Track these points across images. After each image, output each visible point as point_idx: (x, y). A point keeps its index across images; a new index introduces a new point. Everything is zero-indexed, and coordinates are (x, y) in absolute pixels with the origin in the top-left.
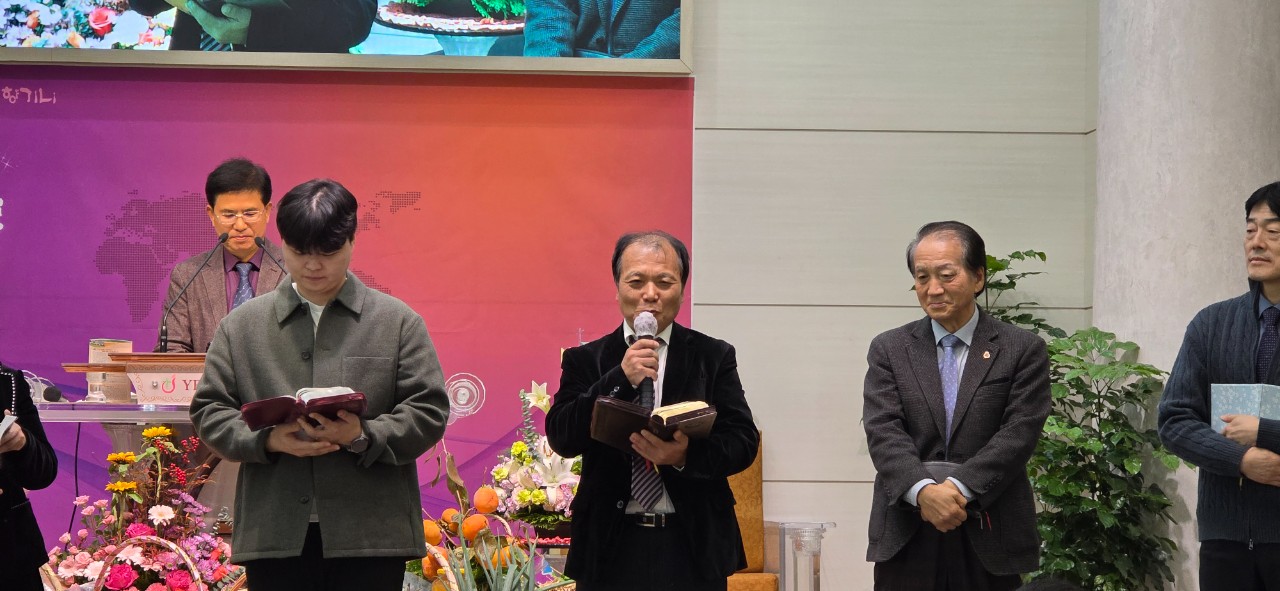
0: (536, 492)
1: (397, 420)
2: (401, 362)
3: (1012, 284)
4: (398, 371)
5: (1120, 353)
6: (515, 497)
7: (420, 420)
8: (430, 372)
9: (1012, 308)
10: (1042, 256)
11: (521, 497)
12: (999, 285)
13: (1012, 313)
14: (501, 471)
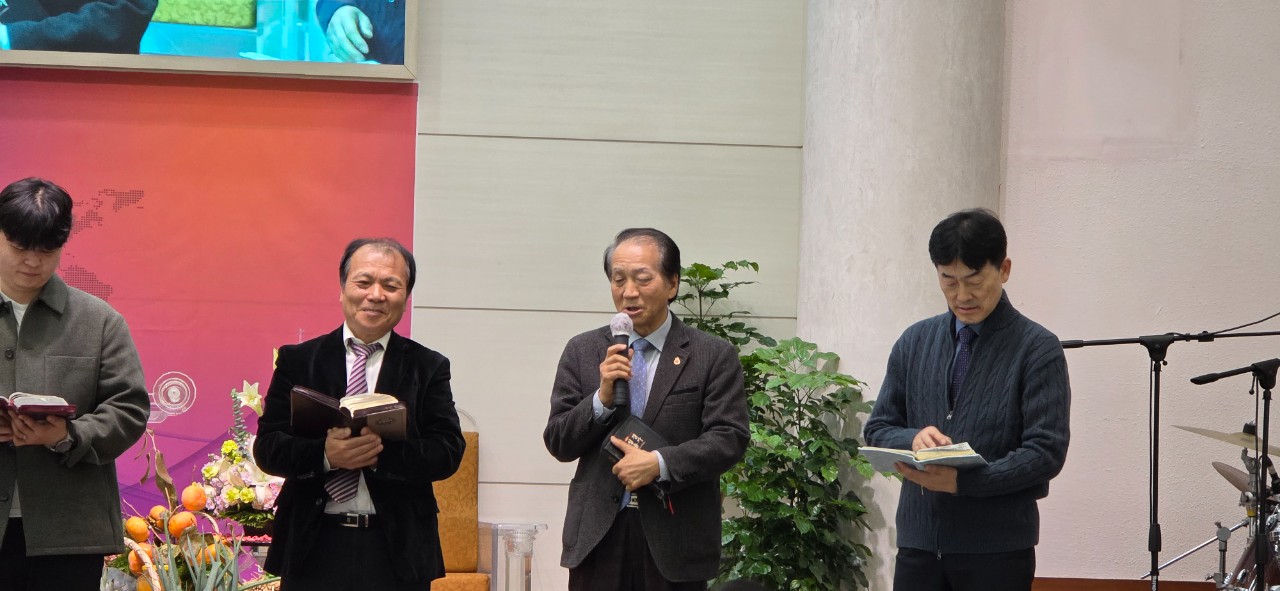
0: (245, 490)
1: (100, 421)
2: (105, 362)
3: (725, 293)
4: (101, 371)
5: (821, 363)
6: (224, 495)
7: (123, 420)
8: (132, 372)
9: (724, 316)
10: (755, 266)
11: (230, 495)
12: (713, 294)
13: (725, 322)
14: (211, 469)
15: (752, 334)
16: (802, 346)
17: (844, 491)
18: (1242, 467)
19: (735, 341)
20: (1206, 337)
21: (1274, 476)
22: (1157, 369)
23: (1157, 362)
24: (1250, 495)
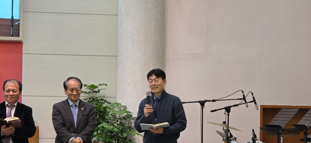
3: (99, 92)
5: (122, 108)
10: (106, 85)
12: (96, 92)
13: (99, 98)
15: (105, 101)
16: (118, 104)
17: (128, 139)
18: (223, 132)
19: (101, 103)
20: (214, 101)
21: (230, 134)
22: (202, 109)
23: (202, 107)
24: (225, 138)
